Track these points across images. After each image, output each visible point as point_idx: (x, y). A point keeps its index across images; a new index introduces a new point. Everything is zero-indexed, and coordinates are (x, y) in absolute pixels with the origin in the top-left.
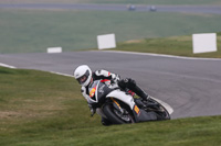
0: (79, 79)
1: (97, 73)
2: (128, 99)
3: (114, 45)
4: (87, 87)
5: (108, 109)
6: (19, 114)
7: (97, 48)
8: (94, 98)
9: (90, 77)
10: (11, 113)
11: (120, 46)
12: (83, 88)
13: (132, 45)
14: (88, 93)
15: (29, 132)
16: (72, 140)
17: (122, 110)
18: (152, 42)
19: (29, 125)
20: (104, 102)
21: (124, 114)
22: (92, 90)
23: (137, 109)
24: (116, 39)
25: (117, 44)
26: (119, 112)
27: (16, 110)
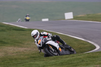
0: (33, 36)
1: (42, 33)
2: (56, 45)
3: (72, 18)
4: (37, 40)
5: (47, 49)
6: (29, 49)
7: (64, 19)
8: (40, 44)
9: (38, 35)
10: (26, 49)
11: (75, 18)
12: (36, 41)
13: (81, 17)
14: (37, 43)
15: (34, 57)
16: (53, 61)
17: (53, 50)
18: (89, 16)
19: (34, 54)
20: (45, 46)
21: (54, 52)
22: (39, 41)
23: (60, 49)
24: (73, 14)
25: (74, 17)
26: (52, 51)
27: (28, 47)
